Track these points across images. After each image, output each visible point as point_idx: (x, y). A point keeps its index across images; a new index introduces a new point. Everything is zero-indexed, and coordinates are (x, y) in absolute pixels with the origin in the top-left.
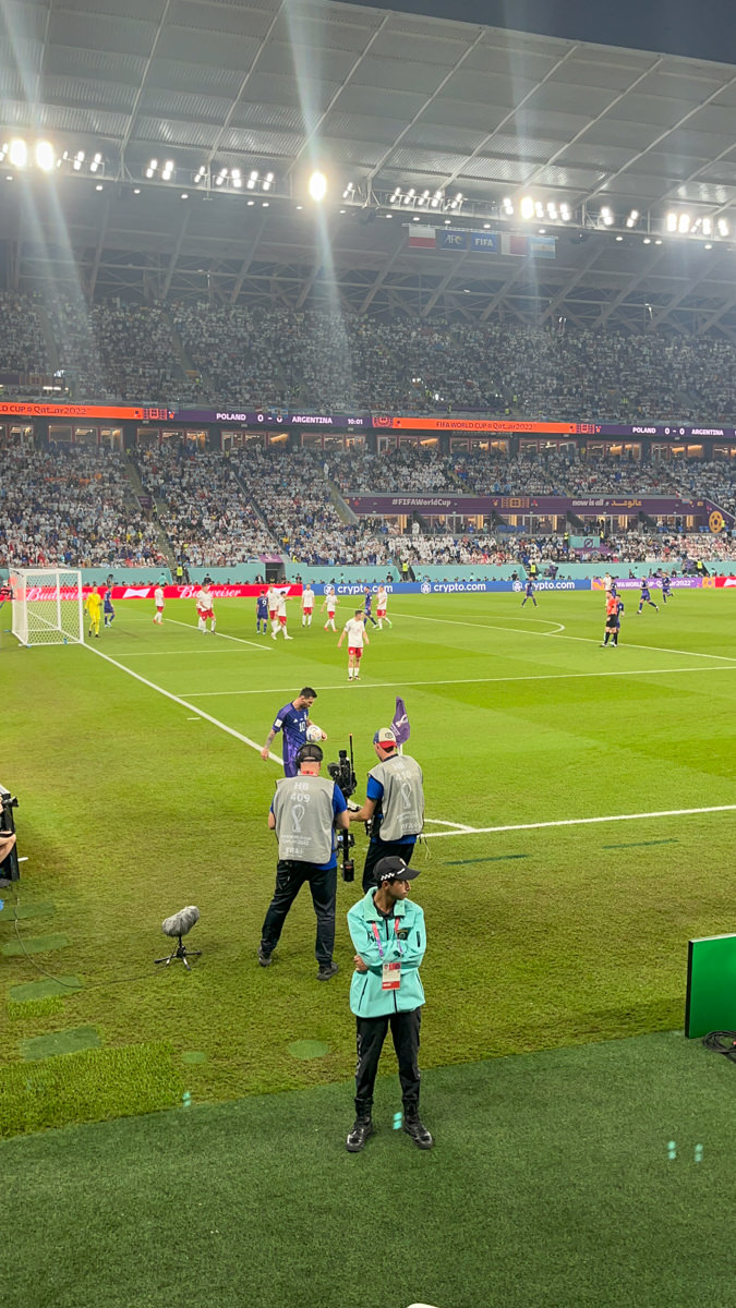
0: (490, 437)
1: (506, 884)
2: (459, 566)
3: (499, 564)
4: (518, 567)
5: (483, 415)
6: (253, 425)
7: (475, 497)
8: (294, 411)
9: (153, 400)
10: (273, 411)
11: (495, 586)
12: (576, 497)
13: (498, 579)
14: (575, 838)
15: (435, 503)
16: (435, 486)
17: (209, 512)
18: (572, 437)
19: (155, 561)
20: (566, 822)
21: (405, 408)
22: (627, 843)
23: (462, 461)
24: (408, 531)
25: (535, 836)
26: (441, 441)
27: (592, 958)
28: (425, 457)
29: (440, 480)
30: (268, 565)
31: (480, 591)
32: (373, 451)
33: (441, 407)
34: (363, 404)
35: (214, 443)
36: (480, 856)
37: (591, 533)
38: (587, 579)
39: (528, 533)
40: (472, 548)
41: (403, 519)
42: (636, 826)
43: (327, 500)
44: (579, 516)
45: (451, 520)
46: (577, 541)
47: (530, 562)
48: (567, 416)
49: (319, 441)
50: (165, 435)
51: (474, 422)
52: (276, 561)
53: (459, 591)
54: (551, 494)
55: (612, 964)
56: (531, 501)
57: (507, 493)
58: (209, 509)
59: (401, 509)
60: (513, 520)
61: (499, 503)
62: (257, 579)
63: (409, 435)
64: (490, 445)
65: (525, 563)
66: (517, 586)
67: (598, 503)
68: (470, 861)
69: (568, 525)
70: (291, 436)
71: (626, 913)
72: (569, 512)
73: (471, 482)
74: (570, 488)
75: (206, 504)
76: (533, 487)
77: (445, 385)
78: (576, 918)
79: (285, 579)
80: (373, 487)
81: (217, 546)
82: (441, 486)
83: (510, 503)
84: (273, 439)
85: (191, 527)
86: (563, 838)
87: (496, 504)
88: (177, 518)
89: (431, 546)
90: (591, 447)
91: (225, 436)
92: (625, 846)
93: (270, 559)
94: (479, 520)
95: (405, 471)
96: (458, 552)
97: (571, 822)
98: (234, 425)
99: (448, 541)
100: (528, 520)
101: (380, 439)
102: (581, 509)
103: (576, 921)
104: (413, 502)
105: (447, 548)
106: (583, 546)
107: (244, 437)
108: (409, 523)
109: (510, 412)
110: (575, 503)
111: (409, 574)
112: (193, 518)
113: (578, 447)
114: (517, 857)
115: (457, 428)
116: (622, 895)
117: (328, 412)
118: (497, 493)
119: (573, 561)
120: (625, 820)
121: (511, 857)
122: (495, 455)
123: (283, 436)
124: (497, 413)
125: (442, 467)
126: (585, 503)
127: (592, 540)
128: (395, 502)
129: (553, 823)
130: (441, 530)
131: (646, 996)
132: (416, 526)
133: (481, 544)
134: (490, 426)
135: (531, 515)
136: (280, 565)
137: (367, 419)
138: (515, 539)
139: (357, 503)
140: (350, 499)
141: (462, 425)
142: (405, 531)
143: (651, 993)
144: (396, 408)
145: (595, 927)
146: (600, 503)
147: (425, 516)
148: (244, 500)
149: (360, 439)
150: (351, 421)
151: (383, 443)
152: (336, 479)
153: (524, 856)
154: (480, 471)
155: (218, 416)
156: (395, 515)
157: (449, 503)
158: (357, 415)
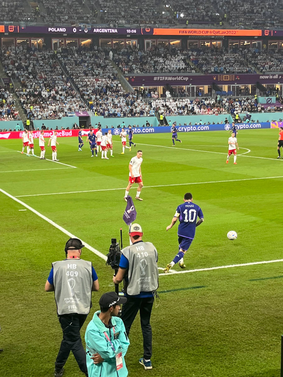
0: (210, 39)
1: (189, 304)
2: (193, 116)
3: (217, 115)
4: (228, 116)
5: (207, 26)
6: (70, 35)
7: (202, 74)
8: (95, 26)
9: (11, 20)
10: (82, 26)
11: (214, 127)
12: (262, 74)
13: (216, 123)
14: (234, 275)
15: (179, 79)
16: (179, 68)
17: (46, 87)
18: (259, 38)
19: (13, 117)
20: (231, 266)
21: (161, 22)
22: (264, 277)
23: (195, 53)
24: (164, 96)
25: (210, 275)
26: (182, 42)
27: (234, 346)
28: (173, 52)
29: (182, 65)
30: (81, 118)
31: (206, 130)
32: (142, 48)
33: (182, 21)
34: (136, 21)
35: (47, 45)
36: (177, 288)
37: (271, 94)
38: (268, 121)
39: (234, 95)
40: (201, 105)
41: (160, 89)
42: (271, 267)
43: (115, 79)
44: (264, 85)
45: (188, 89)
46: (262, 100)
47: (235, 112)
48: (256, 26)
49: (110, 43)
50: (18, 41)
51: (202, 30)
52: (85, 115)
53: (193, 131)
54: (247, 72)
55: (244, 350)
56: (235, 77)
57: (221, 72)
58: (45, 85)
59: (159, 83)
60: (225, 88)
61: (217, 78)
62: (74, 126)
63: (164, 38)
64: (211, 43)
65: (232, 113)
66: (227, 127)
67: (275, 77)
68: (170, 291)
69: (258, 90)
70: (93, 41)
71: (257, 319)
72: (258, 83)
73: (200, 66)
74: (258, 69)
75: (43, 82)
76: (237, 68)
77: (184, 8)
78: (228, 323)
79: (91, 126)
80: (142, 70)
81: (50, 107)
82: (182, 69)
83: (224, 78)
84: (83, 43)
85: (34, 96)
86: (226, 276)
87: (215, 79)
88: (26, 91)
89: (177, 104)
90: (271, 43)
91: (54, 41)
92: (263, 279)
93: (82, 114)
94: (205, 88)
95: (161, 60)
96: (193, 108)
97: (234, 266)
98: (59, 35)
99: (186, 101)
100: (233, 87)
101: (146, 41)
102: (265, 81)
103: (227, 325)
104: (166, 78)
105: (186, 106)
106: (266, 103)
107: (65, 42)
108: (164, 91)
109: (223, 24)
110: (261, 77)
111: (164, 122)
112: (36, 91)
113: (263, 44)
114: (198, 287)
115: (191, 34)
116: (256, 309)
117: (114, 26)
118: (216, 72)
119: (260, 111)
120: (265, 264)
121: (194, 288)
122: (214, 50)
123: (89, 41)
124: (215, 24)
125: (183, 57)
126: (267, 77)
127: (271, 99)
128: (155, 79)
129: (223, 267)
130: (182, 95)
131: (261, 368)
132: (168, 93)
133: (206, 102)
134: (211, 32)
135: (236, 85)
136: (88, 118)
137: (138, 30)
138: (226, 99)
139: (133, 80)
140: (129, 77)
141: (195, 32)
142: (162, 96)
143: (265, 366)
144: (155, 23)
145: (238, 328)
146: (276, 77)
147: (173, 87)
148: (65, 79)
149: (134, 42)
150: (129, 31)
151: (148, 44)
152: (120, 66)
153: (203, 287)
154: (205, 59)
155: (50, 29)
156: (155, 87)
157: (187, 79)
158: (132, 27)
